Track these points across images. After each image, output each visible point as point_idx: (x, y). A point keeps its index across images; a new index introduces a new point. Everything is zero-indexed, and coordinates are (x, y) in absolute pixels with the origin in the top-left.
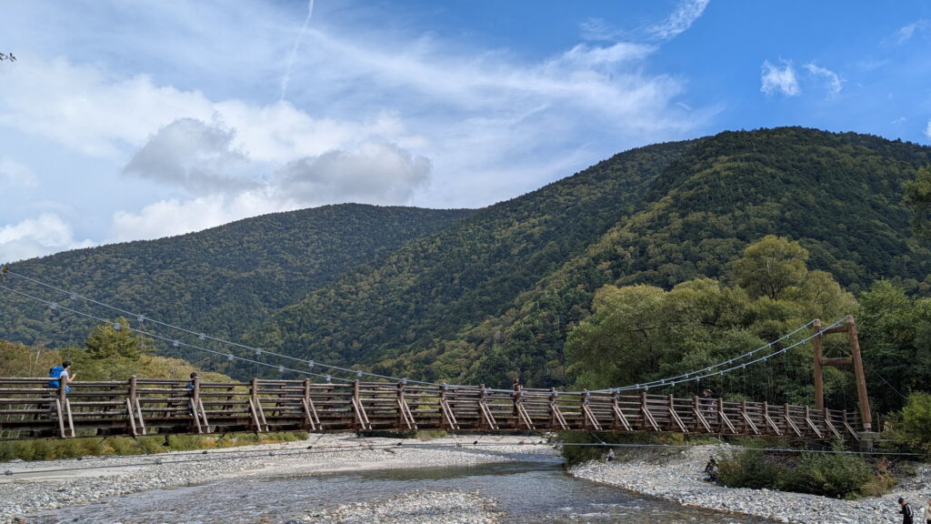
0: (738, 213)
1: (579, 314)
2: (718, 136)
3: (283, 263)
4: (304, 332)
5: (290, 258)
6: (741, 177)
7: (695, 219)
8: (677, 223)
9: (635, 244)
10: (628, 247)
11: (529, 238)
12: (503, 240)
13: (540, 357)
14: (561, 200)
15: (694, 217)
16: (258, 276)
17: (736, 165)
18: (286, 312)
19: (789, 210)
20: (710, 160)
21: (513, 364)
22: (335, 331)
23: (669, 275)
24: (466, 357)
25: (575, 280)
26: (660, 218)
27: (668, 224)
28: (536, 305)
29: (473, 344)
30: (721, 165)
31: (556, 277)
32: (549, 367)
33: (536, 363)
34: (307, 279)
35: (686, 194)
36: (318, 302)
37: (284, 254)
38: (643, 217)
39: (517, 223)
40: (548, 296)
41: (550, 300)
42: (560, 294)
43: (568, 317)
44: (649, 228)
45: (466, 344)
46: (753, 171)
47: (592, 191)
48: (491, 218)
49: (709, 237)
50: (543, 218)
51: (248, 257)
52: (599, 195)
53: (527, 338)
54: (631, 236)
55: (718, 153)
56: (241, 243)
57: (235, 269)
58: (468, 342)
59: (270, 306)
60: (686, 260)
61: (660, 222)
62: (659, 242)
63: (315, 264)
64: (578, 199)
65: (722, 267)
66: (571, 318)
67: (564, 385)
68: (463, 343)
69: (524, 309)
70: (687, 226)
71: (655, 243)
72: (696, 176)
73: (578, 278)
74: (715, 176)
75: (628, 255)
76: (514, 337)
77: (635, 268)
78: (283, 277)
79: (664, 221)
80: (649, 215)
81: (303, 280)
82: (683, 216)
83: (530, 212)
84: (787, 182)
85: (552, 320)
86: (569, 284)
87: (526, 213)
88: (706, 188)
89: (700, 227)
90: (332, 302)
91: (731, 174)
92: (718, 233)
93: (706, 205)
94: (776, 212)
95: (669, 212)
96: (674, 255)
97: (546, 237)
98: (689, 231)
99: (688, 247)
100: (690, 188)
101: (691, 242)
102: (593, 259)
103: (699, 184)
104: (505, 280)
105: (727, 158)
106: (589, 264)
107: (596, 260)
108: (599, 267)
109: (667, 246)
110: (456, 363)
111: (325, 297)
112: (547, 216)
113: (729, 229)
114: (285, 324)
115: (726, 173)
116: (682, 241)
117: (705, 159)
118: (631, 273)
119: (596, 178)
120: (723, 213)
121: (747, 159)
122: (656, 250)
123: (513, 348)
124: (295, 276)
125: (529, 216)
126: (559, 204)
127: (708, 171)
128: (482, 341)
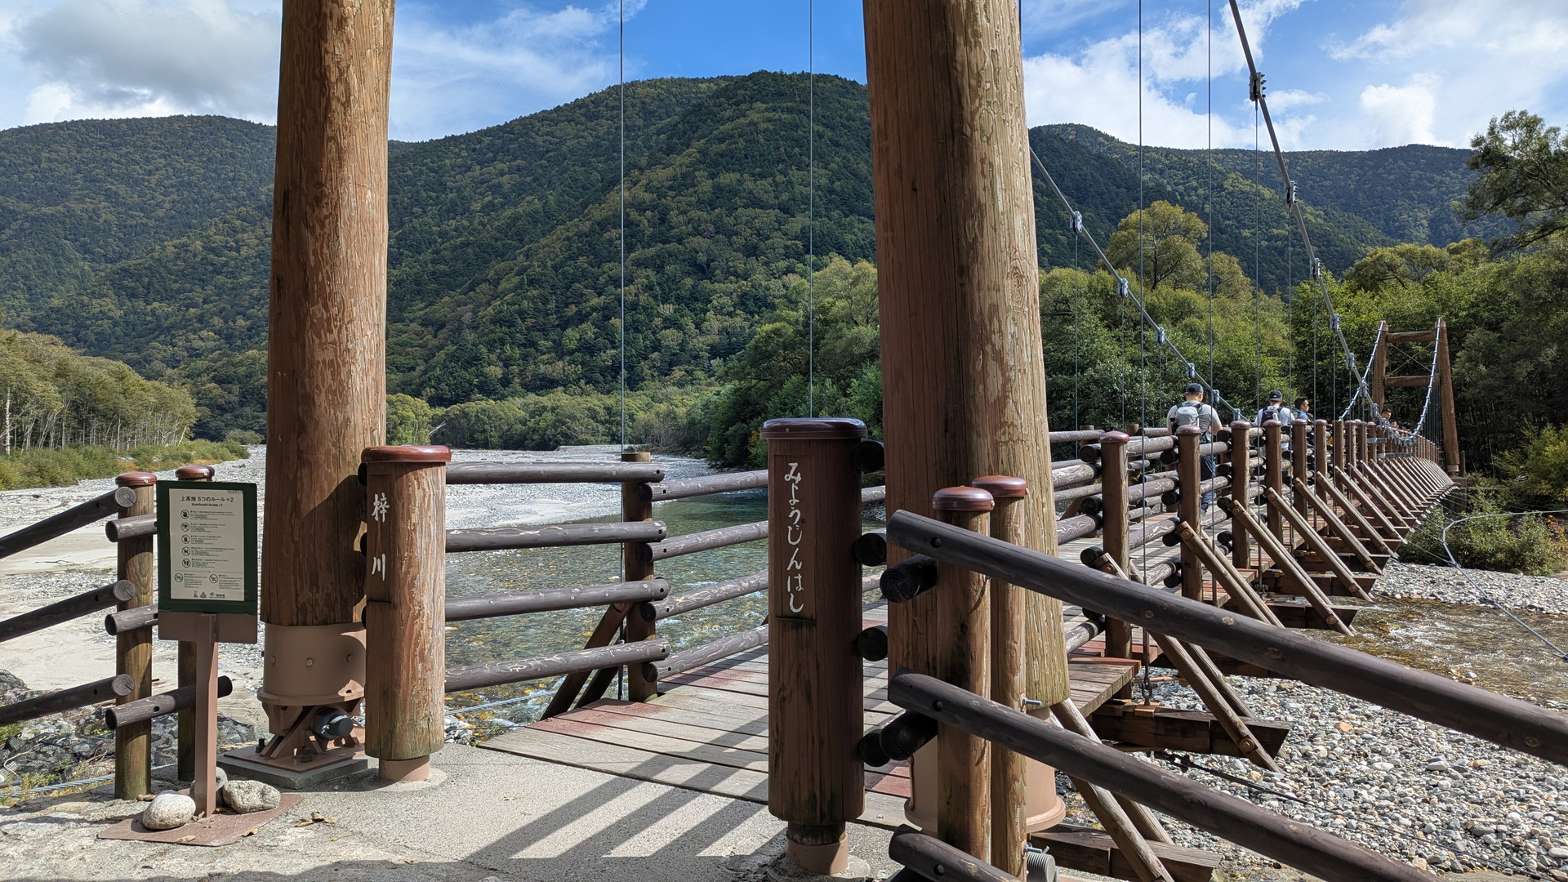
0: (780, 178)
1: (582, 295)
2: (753, 77)
3: (110, 196)
4: (155, 300)
5: (122, 189)
6: (783, 133)
7: (728, 181)
8: (706, 186)
9: (654, 208)
10: (645, 211)
11: (496, 189)
12: (459, 190)
13: (532, 350)
14: (539, 140)
15: (728, 178)
16: (70, 213)
17: (777, 116)
18: (124, 270)
19: (839, 180)
20: (743, 106)
21: (493, 357)
22: (205, 302)
23: (697, 252)
24: (421, 346)
25: (575, 250)
26: (684, 176)
27: (693, 186)
28: (523, 280)
29: (430, 328)
30: (757, 113)
31: (547, 245)
32: (542, 361)
33: (525, 357)
34: (152, 223)
35: (716, 148)
36: (177, 258)
37: (112, 184)
38: (661, 174)
39: (478, 167)
40: (538, 270)
41: (542, 275)
42: (555, 268)
43: (568, 298)
44: (671, 188)
45: (419, 328)
46: (797, 126)
47: (581, 133)
48: (438, 157)
49: (746, 206)
50: (516, 163)
51: (50, 183)
52: (591, 139)
53: (512, 324)
54: (648, 196)
55: (752, 99)
56: (38, 162)
57: (30, 200)
58: (422, 325)
59: (93, 260)
60: (717, 233)
61: (684, 182)
62: (683, 207)
63: (164, 201)
64: (563, 141)
65: (762, 246)
66: (571, 300)
67: (565, 386)
68: (415, 326)
69: (504, 285)
70: (718, 189)
71: (678, 208)
72: (728, 126)
73: (578, 248)
74: (752, 128)
75: (644, 221)
76: (494, 322)
77: (654, 239)
78: (112, 218)
79: (689, 181)
80: (669, 171)
81: (146, 225)
82: (712, 176)
83: (496, 153)
84: (837, 144)
85: (546, 302)
86: (566, 255)
87: (491, 155)
88: (742, 143)
89: (734, 192)
90: (198, 259)
91: (771, 127)
92: (756, 203)
93: (741, 165)
94: (824, 181)
95: (695, 170)
96: (703, 226)
97: (520, 190)
98: (721, 197)
99: (720, 217)
100: (722, 141)
101: (724, 212)
102: (598, 224)
103: (732, 136)
104: (468, 244)
105: (764, 106)
106: (592, 230)
107: (603, 225)
108: (607, 235)
109: (695, 214)
110: (408, 354)
111: (187, 251)
112: (519, 162)
113: (769, 198)
114: (122, 287)
115: (766, 125)
116: (713, 209)
117: (737, 104)
118: (649, 246)
119: (584, 115)
120: (762, 176)
121: (790, 111)
122: (681, 218)
123: (492, 336)
124: (132, 217)
125: (493, 160)
126: (536, 146)
127: (742, 120)
128: (442, 326)
